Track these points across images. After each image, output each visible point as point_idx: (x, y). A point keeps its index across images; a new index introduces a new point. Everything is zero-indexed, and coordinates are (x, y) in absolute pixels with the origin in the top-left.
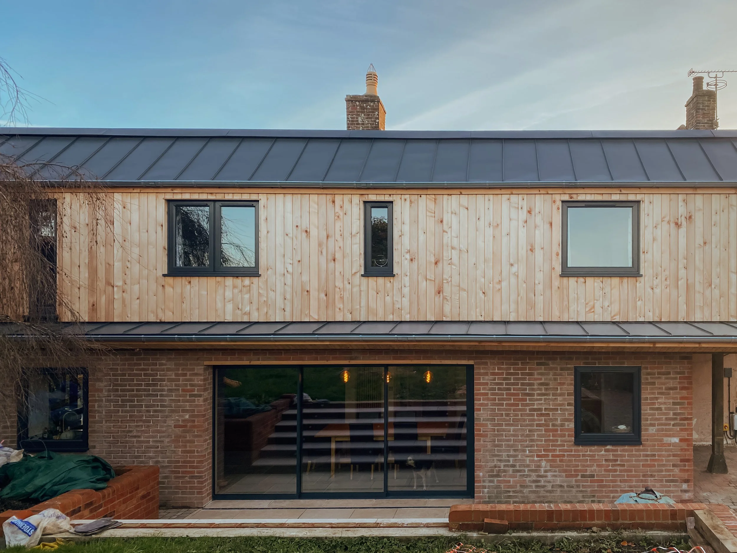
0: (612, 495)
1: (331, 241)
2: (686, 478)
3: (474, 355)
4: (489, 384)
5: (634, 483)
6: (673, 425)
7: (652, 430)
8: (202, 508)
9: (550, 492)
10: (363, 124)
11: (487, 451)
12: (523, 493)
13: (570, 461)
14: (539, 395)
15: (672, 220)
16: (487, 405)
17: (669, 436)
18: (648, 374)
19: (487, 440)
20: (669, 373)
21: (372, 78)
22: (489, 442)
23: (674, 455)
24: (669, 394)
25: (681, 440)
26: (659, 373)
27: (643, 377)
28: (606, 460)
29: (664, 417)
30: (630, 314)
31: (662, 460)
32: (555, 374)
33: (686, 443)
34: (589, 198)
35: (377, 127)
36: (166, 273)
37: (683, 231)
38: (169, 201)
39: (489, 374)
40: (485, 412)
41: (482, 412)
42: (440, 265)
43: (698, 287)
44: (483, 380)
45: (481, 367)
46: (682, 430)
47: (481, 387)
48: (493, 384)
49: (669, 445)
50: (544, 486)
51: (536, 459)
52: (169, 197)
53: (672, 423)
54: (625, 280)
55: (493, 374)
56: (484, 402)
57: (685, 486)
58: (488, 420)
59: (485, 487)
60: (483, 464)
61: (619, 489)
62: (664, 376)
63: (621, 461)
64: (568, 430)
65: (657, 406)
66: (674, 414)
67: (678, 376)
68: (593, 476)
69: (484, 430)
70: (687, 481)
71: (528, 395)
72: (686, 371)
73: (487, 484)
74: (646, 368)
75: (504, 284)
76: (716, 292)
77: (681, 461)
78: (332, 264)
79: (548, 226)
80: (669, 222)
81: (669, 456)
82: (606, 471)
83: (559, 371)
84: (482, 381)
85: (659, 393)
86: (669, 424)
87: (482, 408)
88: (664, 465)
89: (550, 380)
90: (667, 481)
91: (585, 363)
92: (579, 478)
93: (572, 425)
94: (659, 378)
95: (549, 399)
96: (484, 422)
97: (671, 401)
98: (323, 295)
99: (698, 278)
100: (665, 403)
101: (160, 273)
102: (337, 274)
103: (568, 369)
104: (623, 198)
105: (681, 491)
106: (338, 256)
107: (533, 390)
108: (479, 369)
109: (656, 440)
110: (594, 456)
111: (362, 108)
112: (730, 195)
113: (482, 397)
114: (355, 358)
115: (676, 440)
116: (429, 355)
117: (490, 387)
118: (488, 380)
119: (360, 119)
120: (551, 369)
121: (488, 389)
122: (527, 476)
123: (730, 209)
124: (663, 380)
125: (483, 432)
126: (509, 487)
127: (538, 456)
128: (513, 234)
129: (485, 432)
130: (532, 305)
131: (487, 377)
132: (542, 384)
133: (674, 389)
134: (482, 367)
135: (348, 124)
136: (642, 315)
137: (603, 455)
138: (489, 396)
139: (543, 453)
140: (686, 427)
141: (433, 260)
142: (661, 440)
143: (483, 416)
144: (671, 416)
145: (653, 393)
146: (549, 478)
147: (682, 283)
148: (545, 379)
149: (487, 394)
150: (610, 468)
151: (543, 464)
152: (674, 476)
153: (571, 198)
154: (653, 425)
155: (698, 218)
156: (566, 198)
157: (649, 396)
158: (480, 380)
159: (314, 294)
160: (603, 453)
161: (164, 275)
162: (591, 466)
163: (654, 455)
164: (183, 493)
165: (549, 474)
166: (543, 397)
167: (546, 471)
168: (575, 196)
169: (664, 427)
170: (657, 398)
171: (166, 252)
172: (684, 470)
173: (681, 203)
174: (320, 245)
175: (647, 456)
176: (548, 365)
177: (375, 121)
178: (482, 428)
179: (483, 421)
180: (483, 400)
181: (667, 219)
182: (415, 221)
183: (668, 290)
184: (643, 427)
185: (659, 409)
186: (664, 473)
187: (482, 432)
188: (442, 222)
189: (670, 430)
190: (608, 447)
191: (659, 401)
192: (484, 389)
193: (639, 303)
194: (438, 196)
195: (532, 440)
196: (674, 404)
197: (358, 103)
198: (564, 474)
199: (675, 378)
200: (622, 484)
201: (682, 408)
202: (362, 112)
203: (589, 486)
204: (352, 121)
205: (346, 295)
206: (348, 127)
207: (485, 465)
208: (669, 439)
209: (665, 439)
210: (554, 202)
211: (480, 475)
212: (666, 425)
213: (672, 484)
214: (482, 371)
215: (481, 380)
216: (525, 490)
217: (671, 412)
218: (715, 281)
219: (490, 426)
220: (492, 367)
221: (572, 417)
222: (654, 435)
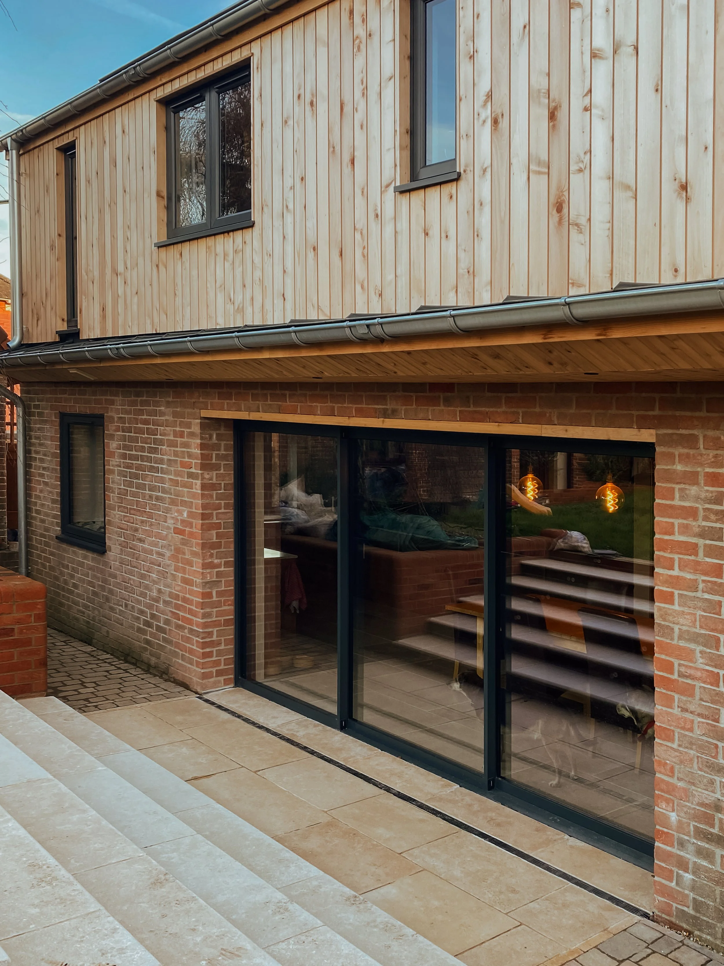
3: (657, 412)
4: (701, 513)
8: (198, 695)
11: (691, 744)
16: (693, 586)
19: (692, 708)
22: (699, 715)
36: (163, 240)
39: (702, 480)
40: (686, 610)
41: (676, 607)
44: (682, 498)
45: (678, 451)
47: (677, 522)
48: (713, 517)
52: (161, 93)
55: (714, 479)
56: (682, 574)
58: (695, 638)
59: (683, 864)
60: (680, 784)
69: (683, 669)
73: (691, 858)
84: (677, 502)
87: (676, 592)
96: (682, 643)
98: (336, 255)
101: (156, 241)
108: (671, 457)
113: (676, 557)
116: (538, 410)
117: (704, 523)
118: (697, 498)
121: (697, 530)
125: (681, 675)
129: (687, 677)
131: (693, 490)
134: (680, 455)
138: (701, 557)
143: (681, 621)
149: (693, 549)
158: (673, 499)
161: (160, 246)
178: (676, 663)
179: (680, 638)
180: (680, 569)
187: (675, 676)
192: (685, 529)
207: (685, 790)
211: (668, 818)
214: (679, 467)
215: (677, 495)
219: (700, 662)
220: (712, 453)
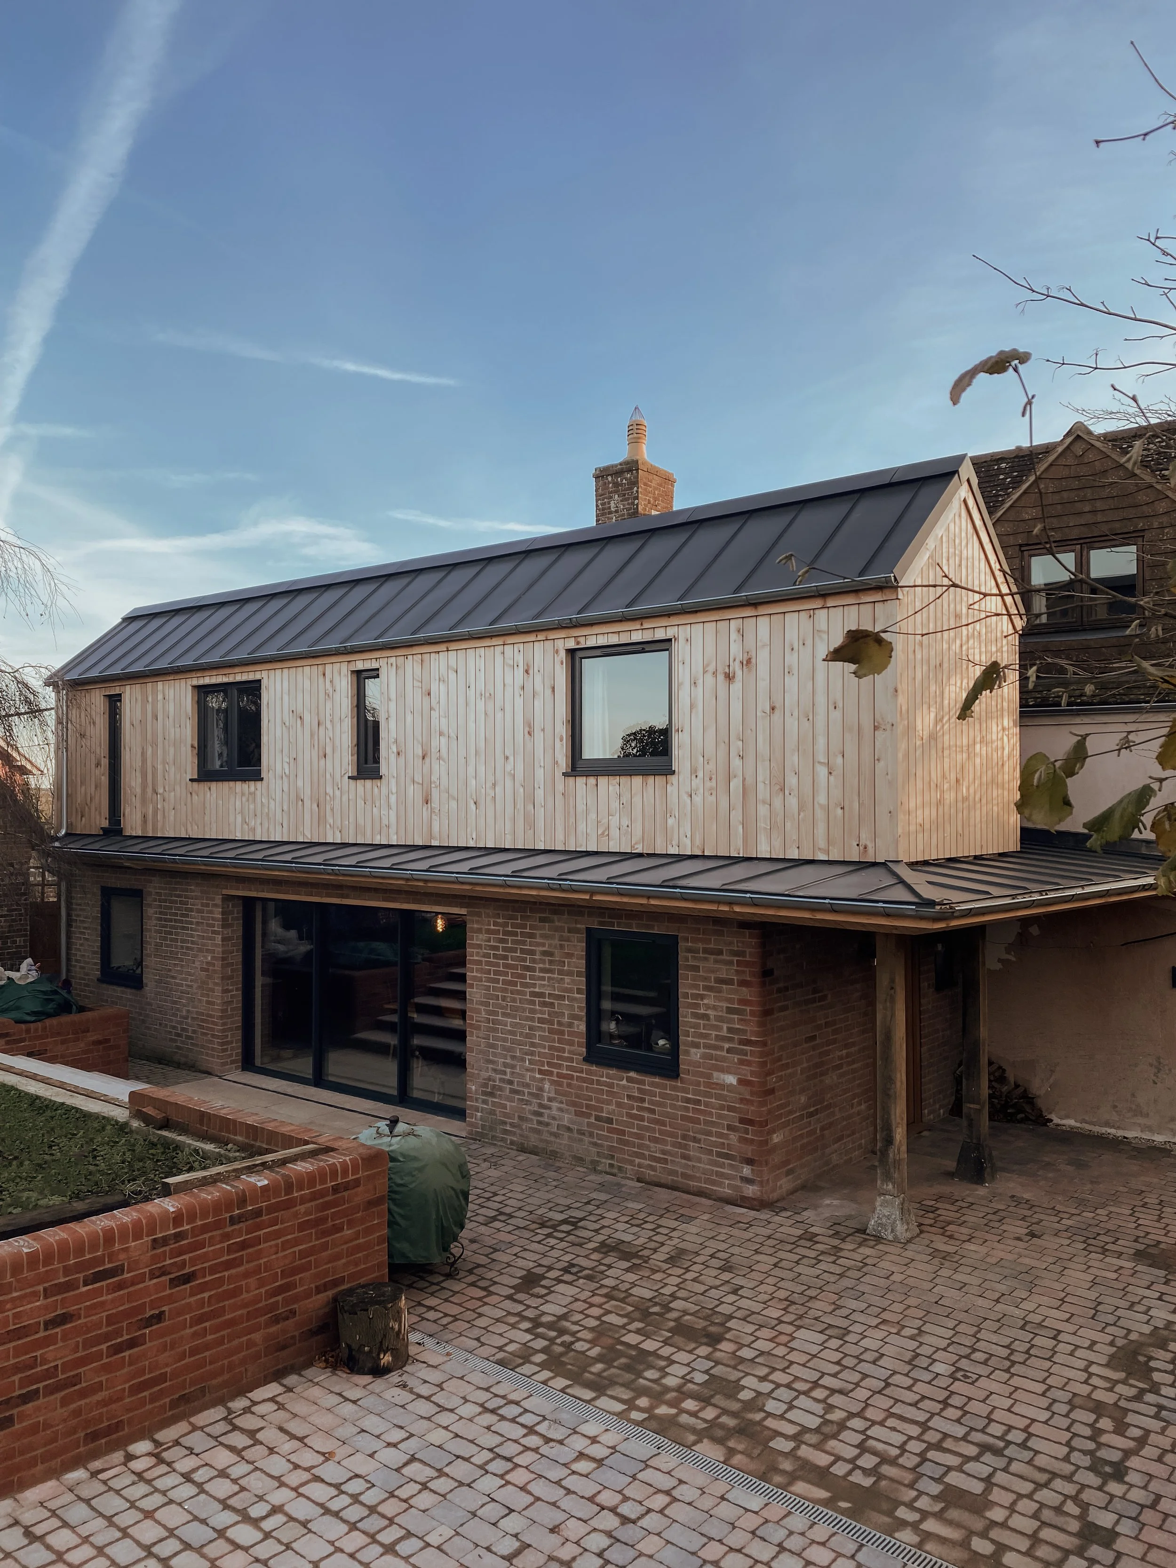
0: (637, 1161)
1: (322, 729)
2: (749, 1155)
4: (484, 947)
5: (669, 1148)
6: (729, 1051)
7: (696, 1054)
8: (220, 1077)
9: (556, 1135)
10: (616, 511)
12: (522, 1129)
13: (580, 1088)
14: (542, 970)
15: (720, 670)
16: (481, 980)
17: (722, 1070)
18: (689, 950)
20: (720, 952)
21: (635, 432)
22: (483, 1038)
23: (730, 1109)
24: (720, 991)
25: (740, 1081)
26: (705, 951)
27: (682, 955)
28: (629, 1097)
29: (714, 1033)
30: (659, 841)
31: (711, 1114)
32: (561, 939)
33: (749, 1088)
34: (602, 641)
35: (635, 513)
36: (196, 777)
37: (737, 686)
38: (194, 687)
39: (484, 931)
40: (478, 991)
42: (427, 760)
43: (763, 791)
44: (477, 940)
45: (474, 919)
46: (742, 1062)
48: (487, 948)
49: (722, 1086)
50: (547, 1124)
51: (538, 1076)
52: (195, 682)
53: (727, 1046)
54: (651, 779)
55: (489, 931)
56: (477, 975)
57: (747, 1171)
58: (481, 1003)
59: (477, 1109)
60: (476, 1072)
61: (647, 1153)
62: (712, 957)
63: (651, 1102)
64: (577, 1034)
65: (702, 1011)
66: (730, 1030)
67: (735, 959)
68: (610, 1121)
70: (750, 1162)
71: (528, 968)
72: (748, 950)
73: (479, 1105)
74: (686, 940)
75: (498, 789)
76: (793, 802)
77: (742, 1121)
78: (322, 762)
79: (550, 690)
80: (715, 673)
81: (722, 1108)
82: (630, 1115)
83: (566, 934)
84: (475, 942)
85: (706, 988)
86: (721, 1048)
88: (713, 1124)
89: (555, 947)
90: (719, 1155)
91: (601, 923)
92: (593, 1120)
93: (582, 1027)
94: (706, 959)
95: (553, 979)
97: (725, 1005)
98: (315, 806)
99: (763, 775)
100: (715, 1008)
101: (189, 777)
102: (328, 776)
103: (578, 931)
104: (647, 636)
105: (742, 1178)
106: (329, 751)
107: (533, 961)
108: (473, 922)
109: (702, 1075)
110: (611, 1085)
111: (616, 485)
112: (817, 611)
114: (347, 897)
115: (731, 1080)
117: (485, 951)
118: (482, 940)
119: (612, 504)
120: (557, 929)
121: (482, 954)
122: (528, 1103)
123: (817, 639)
124: (710, 965)
125: (476, 1022)
126: (506, 1115)
127: (541, 1072)
128: (508, 708)
129: (478, 1022)
130: (530, 823)
131: (481, 936)
132: (544, 953)
133: (729, 982)
134: (476, 920)
135: (597, 516)
136: (675, 843)
137: (624, 1086)
138: (484, 966)
139: (546, 1068)
140: (749, 1058)
141: (420, 753)
142: (710, 1076)
143: (476, 997)
144: (724, 1033)
145: (697, 987)
146: (554, 1112)
147: (736, 784)
148: (550, 945)
149: (480, 963)
150: (635, 1112)
151: (547, 1086)
152: (729, 1147)
153: (578, 643)
154: (697, 1046)
155: (762, 658)
156: (571, 644)
157: (690, 991)
158: (473, 940)
159: (307, 802)
160: (624, 1082)
161: (191, 780)
162: (609, 1103)
163: (698, 1102)
164: (207, 1054)
165: (555, 1105)
166: (547, 975)
167: (550, 1099)
168: (582, 640)
169: (713, 1052)
170: (702, 997)
171: (196, 751)
172: (746, 1139)
173: (734, 635)
174: (312, 735)
175: (688, 1100)
176: (553, 921)
177: (633, 503)
179: (477, 1004)
181: (711, 668)
182: (402, 695)
183: (713, 798)
184: (682, 1047)
185: (706, 1017)
186: (714, 1139)
188: (429, 694)
189: (723, 1060)
190: (632, 1074)
191: (706, 1001)
193: (671, 821)
194: (426, 656)
195: (533, 1045)
196: (730, 1010)
197: (610, 478)
198: (572, 1109)
199: (730, 963)
200: (652, 1145)
201: (742, 1020)
202: (615, 492)
203: (607, 1138)
204: (603, 509)
205: (337, 807)
206: (597, 521)
207: (478, 1074)
208: (722, 1076)
209: (715, 1074)
210: (557, 652)
211: (472, 1088)
212: (716, 1048)
213: (727, 1161)
214: (476, 926)
215: (475, 939)
216: (525, 1125)
217: (725, 1026)
218: (792, 781)
219: (483, 1014)
220: (487, 920)
221: (583, 1014)
222: (697, 1064)
